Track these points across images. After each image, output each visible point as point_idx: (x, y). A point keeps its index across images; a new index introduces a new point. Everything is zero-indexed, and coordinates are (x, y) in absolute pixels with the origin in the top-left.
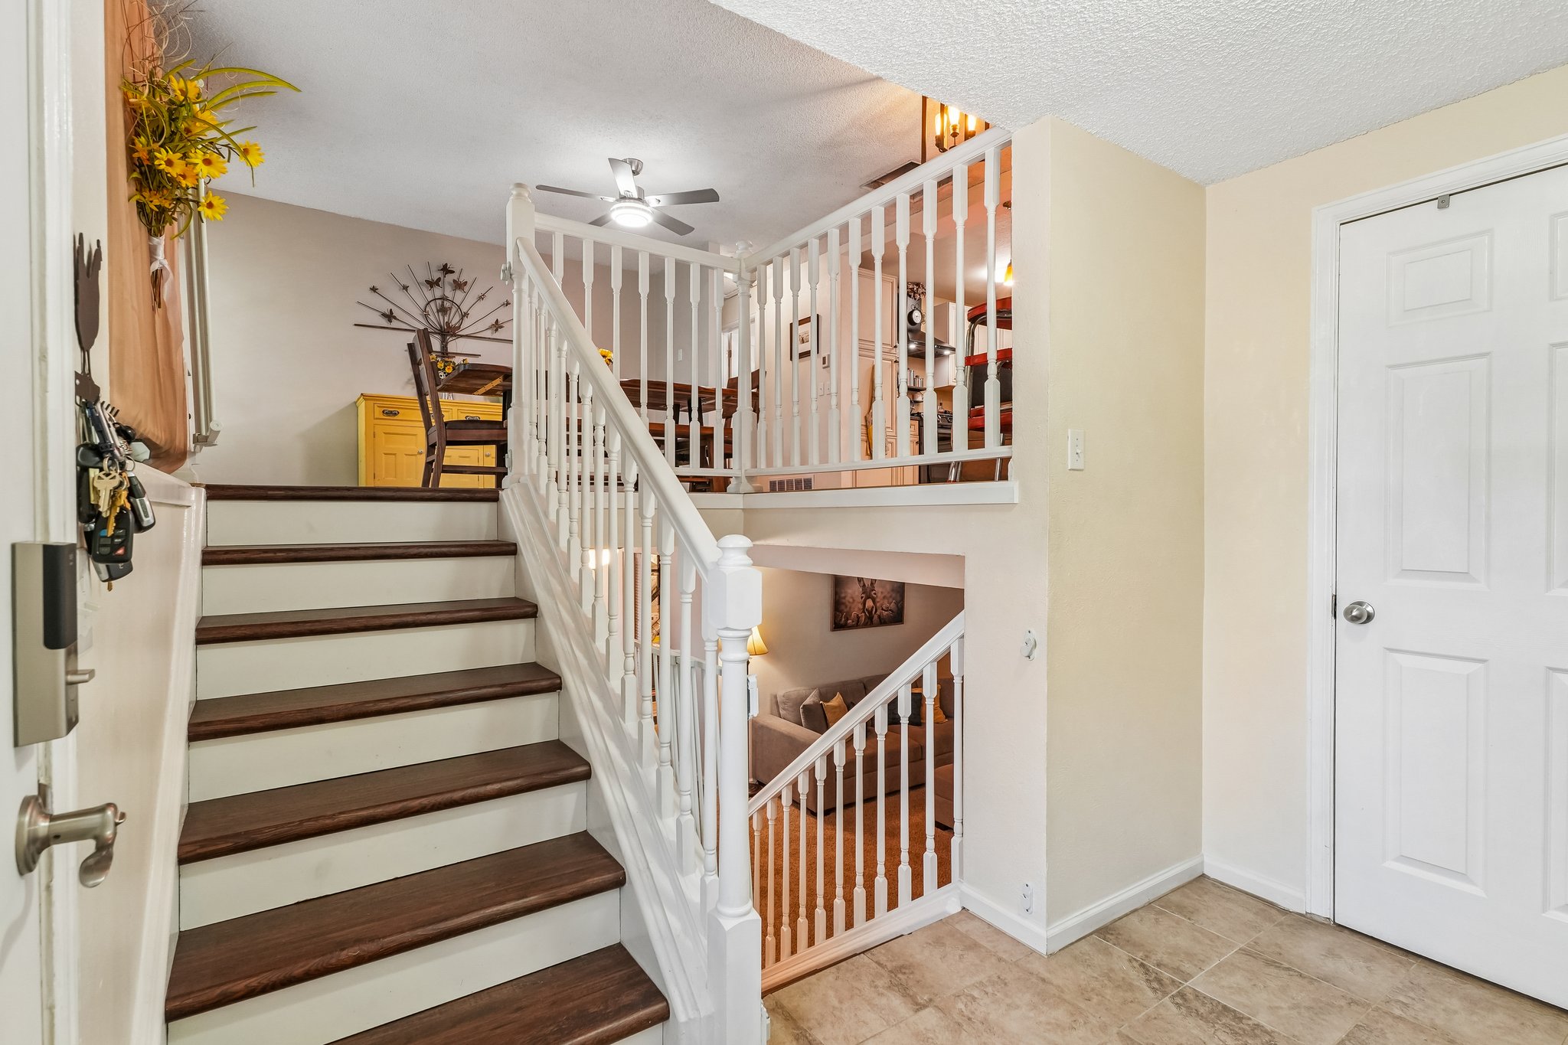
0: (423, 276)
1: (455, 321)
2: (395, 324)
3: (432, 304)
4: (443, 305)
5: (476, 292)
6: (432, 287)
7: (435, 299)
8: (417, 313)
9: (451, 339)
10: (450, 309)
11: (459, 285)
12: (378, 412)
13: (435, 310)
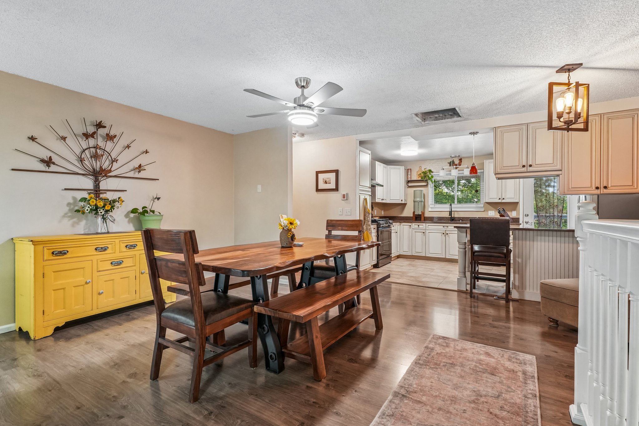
0: (80, 130)
1: (106, 165)
2: (53, 168)
3: (87, 152)
4: (96, 152)
5: (123, 142)
6: (87, 138)
7: (89, 148)
8: (73, 159)
9: (102, 179)
10: (102, 156)
11: (110, 138)
12: (47, 254)
13: (89, 156)
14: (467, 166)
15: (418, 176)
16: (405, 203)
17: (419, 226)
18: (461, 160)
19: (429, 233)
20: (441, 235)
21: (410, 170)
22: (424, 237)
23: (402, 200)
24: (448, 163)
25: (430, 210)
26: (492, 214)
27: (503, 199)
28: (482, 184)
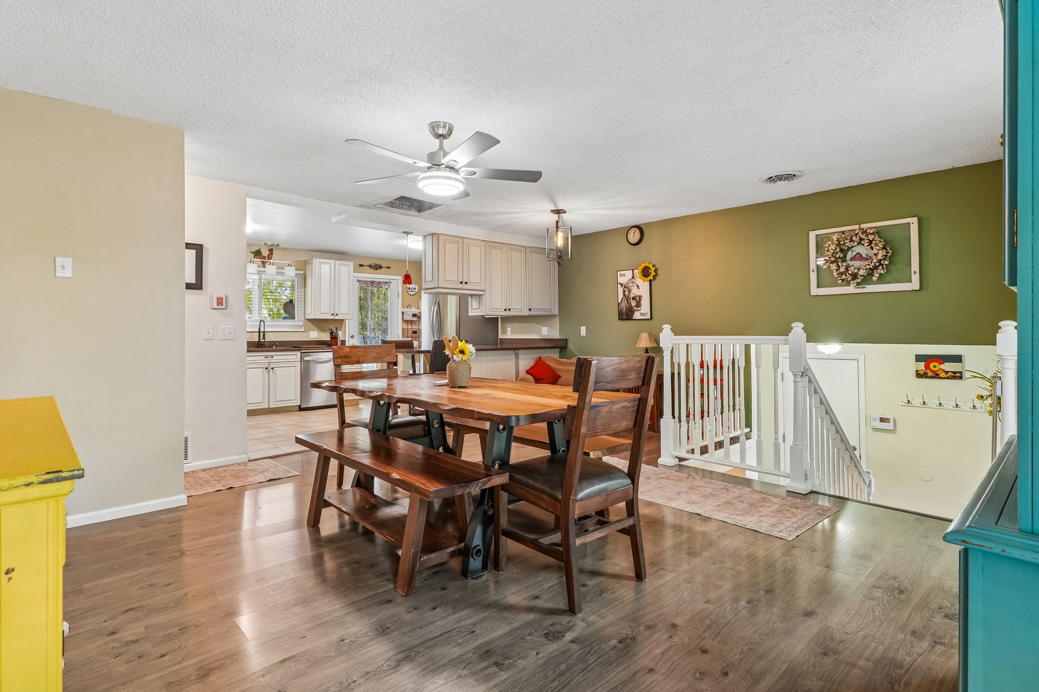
14: (289, 263)
18: (271, 251)
20: (263, 371)
24: (251, 254)
26: (314, 335)
27: (337, 315)
28: (300, 292)
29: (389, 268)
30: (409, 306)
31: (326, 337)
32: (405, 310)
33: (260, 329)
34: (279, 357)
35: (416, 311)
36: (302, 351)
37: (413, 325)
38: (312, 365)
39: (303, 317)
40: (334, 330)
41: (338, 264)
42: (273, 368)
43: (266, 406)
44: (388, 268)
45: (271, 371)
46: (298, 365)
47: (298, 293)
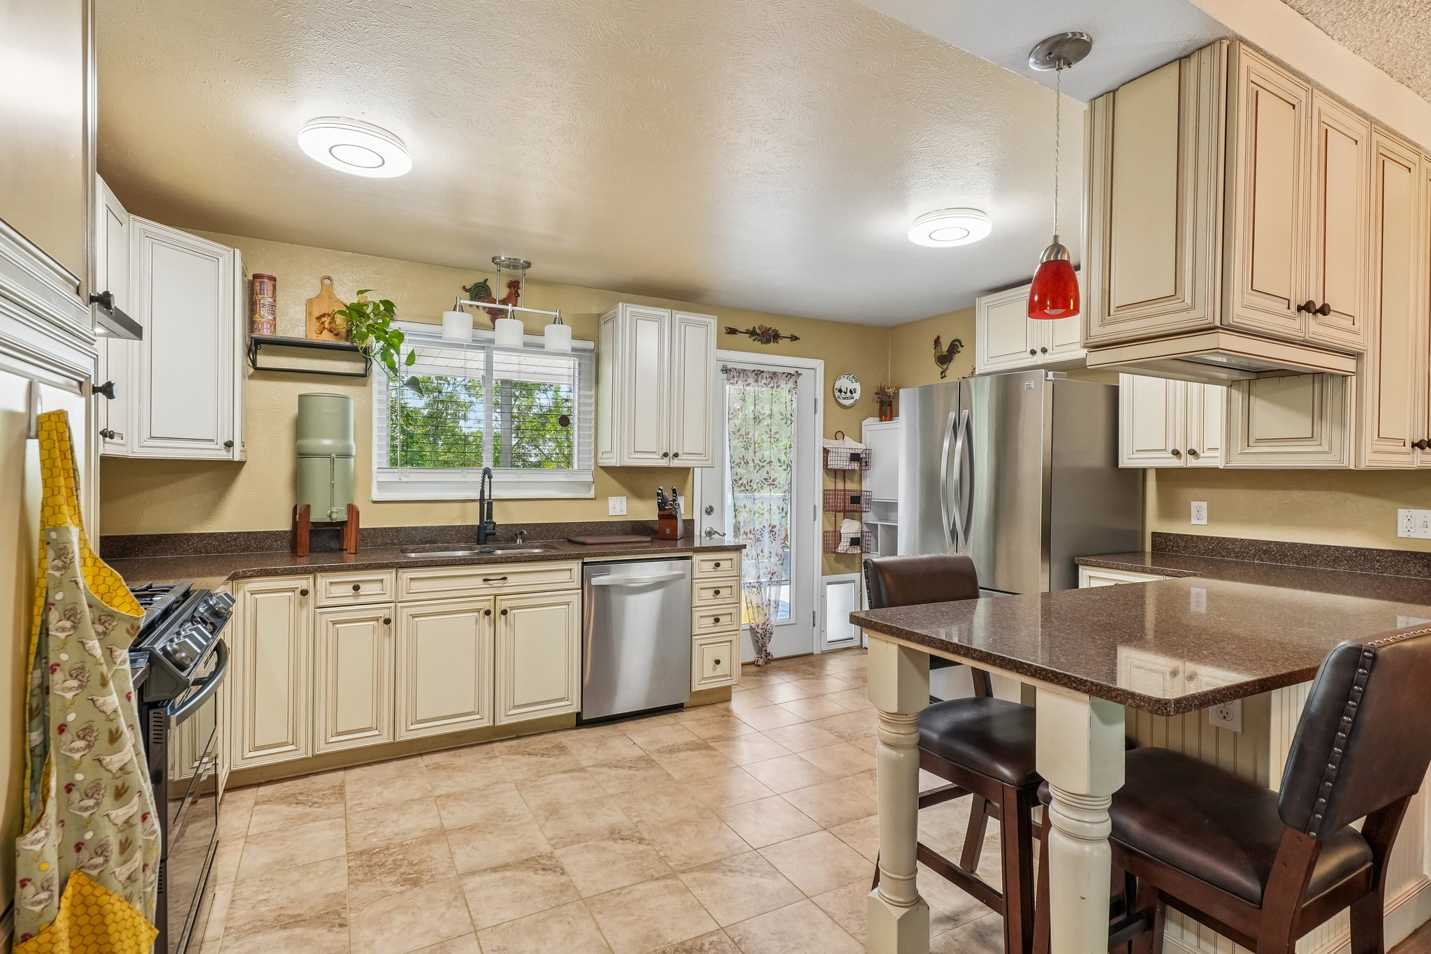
14: (557, 314)
15: (315, 325)
16: (243, 459)
17: (356, 588)
18: (514, 286)
19: (414, 616)
20: (477, 621)
21: (268, 285)
22: (387, 644)
23: (229, 445)
24: (464, 287)
25: (376, 495)
26: (619, 508)
27: (676, 455)
28: (586, 397)
29: (796, 338)
30: (840, 435)
31: (648, 511)
32: (831, 444)
33: (482, 492)
34: (522, 577)
35: (858, 447)
36: (586, 560)
37: (847, 480)
38: (614, 598)
39: (593, 461)
40: (669, 495)
41: (682, 321)
42: (504, 612)
43: (486, 723)
44: (794, 338)
45: (501, 621)
46: (576, 599)
47: (582, 401)
